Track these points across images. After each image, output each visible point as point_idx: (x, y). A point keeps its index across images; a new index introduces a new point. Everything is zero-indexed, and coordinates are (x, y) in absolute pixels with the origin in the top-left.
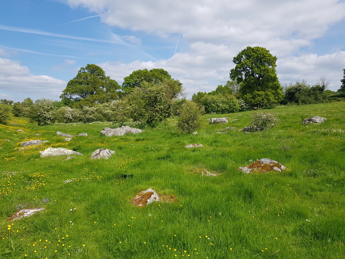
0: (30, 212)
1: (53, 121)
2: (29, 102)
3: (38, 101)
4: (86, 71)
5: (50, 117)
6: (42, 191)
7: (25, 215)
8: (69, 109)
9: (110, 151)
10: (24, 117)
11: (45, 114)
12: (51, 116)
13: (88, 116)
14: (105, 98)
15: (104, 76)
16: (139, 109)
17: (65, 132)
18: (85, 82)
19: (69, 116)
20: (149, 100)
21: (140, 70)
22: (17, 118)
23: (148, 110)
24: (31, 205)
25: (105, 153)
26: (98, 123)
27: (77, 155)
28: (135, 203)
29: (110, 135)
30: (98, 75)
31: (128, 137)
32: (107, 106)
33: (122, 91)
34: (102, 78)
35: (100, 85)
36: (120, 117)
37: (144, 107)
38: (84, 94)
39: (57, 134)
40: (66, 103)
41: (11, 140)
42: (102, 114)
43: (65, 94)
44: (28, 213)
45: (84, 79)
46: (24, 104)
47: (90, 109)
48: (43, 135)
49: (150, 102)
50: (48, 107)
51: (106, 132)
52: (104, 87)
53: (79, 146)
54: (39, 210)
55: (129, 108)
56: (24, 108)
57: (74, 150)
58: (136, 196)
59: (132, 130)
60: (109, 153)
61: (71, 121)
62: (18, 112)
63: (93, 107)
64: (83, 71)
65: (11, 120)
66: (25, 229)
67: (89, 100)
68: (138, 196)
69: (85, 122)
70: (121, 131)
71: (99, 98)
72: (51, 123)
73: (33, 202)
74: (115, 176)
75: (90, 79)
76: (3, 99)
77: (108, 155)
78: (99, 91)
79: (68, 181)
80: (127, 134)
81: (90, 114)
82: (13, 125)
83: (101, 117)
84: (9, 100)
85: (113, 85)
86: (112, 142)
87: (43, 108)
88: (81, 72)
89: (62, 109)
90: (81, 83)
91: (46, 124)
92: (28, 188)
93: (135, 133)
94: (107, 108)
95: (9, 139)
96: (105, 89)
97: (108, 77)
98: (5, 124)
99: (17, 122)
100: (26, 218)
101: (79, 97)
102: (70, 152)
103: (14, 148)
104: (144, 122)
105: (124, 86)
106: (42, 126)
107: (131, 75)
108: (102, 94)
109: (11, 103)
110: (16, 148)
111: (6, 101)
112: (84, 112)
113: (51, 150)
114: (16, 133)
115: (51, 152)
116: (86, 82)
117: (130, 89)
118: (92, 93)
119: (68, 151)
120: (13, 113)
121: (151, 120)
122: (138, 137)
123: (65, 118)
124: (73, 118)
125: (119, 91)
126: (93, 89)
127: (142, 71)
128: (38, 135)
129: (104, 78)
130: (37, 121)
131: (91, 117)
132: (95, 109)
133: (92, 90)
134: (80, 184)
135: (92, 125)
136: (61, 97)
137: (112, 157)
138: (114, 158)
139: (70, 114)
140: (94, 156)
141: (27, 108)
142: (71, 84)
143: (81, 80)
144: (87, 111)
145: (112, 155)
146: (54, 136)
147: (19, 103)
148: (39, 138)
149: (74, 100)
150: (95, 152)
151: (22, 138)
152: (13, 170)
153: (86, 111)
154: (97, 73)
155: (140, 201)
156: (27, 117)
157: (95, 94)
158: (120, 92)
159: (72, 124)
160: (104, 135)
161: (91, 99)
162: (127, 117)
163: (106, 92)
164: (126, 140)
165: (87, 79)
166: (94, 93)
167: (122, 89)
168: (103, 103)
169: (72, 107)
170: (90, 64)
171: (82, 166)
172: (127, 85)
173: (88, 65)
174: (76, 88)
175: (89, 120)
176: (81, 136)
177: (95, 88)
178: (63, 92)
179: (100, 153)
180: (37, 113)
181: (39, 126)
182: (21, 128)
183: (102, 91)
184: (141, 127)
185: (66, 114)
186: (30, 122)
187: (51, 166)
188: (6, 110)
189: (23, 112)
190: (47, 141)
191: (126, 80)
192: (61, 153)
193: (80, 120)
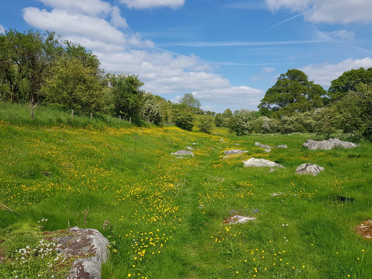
0: (243, 219)
1: (250, 131)
2: (228, 113)
3: (237, 111)
4: (286, 77)
5: (248, 128)
6: (250, 200)
7: (240, 221)
8: (267, 119)
9: (319, 167)
10: (224, 128)
11: (243, 124)
12: (249, 126)
13: (286, 126)
14: (307, 106)
15: (307, 81)
16: (353, 118)
17: (263, 143)
18: (284, 90)
19: (267, 127)
20: (368, 107)
21: (353, 70)
22: (219, 128)
23: (366, 119)
24: (242, 212)
25: (313, 169)
26: (298, 135)
27: (280, 168)
28: (359, 232)
29: (314, 148)
30: (300, 81)
31: (337, 152)
32: (309, 115)
33: (327, 97)
34: (304, 83)
35: (302, 92)
36: (326, 128)
37: (361, 116)
38: (283, 103)
39: (255, 144)
40: (263, 113)
41: (215, 148)
42: (303, 124)
43: (263, 104)
44: (242, 220)
45: (284, 86)
46: (224, 115)
47: (289, 118)
48: (242, 145)
49: (368, 109)
50: (247, 117)
51: (309, 145)
52: (305, 94)
53: (281, 159)
54: (251, 219)
55: (339, 116)
56: (225, 119)
57: (277, 162)
58: (360, 225)
59: (342, 144)
60: (317, 170)
61: (268, 131)
62: (219, 123)
63: (293, 117)
64: (283, 78)
65: (213, 130)
66: (241, 235)
67: (287, 109)
68: (364, 225)
69: (283, 133)
70: (328, 145)
71: (299, 106)
72: (249, 134)
73: (244, 210)
74: (330, 196)
75: (290, 86)
76: (207, 111)
77: (316, 172)
78: (300, 99)
79: (275, 194)
80: (335, 149)
81: (289, 125)
82: (215, 135)
83: (302, 127)
84: (212, 111)
85: (318, 90)
86: (317, 157)
87: (242, 118)
88: (281, 79)
89: (260, 120)
90: (280, 91)
91: (244, 134)
92: (238, 195)
93: (346, 148)
94: (309, 117)
95: (213, 147)
96: (307, 96)
97: (312, 82)
98: (209, 133)
99: (218, 132)
100: (241, 225)
101: (277, 106)
102: (272, 164)
103: (219, 156)
104: (360, 135)
105: (331, 90)
106: (240, 136)
107: (341, 78)
108: (303, 101)
109: (214, 114)
110: (220, 157)
111: (210, 112)
112: (282, 122)
113: (254, 161)
114: (218, 142)
115: (254, 163)
116: (286, 90)
117: (339, 94)
118: (292, 101)
119: (270, 163)
120: (215, 123)
121: (369, 132)
122: (351, 153)
123: (263, 129)
124: (270, 128)
125: (324, 97)
126: (293, 96)
127: (356, 71)
128: (237, 144)
129: (306, 84)
130: (236, 131)
131: (290, 127)
132: (295, 118)
133: (292, 98)
134: (288, 199)
135: (291, 137)
136: (258, 107)
137: (321, 174)
138: (323, 176)
139: (267, 124)
140: (299, 171)
141: (227, 119)
142: (270, 92)
143: (281, 87)
144: (286, 121)
145: (321, 171)
146: (253, 146)
147: (220, 113)
148: (239, 148)
149: (272, 109)
150: (301, 167)
151: (224, 147)
152: (221, 176)
153: (284, 121)
154: (299, 79)
155: (367, 231)
156: (226, 127)
157: (295, 102)
158: (325, 99)
159: (269, 134)
160: (307, 148)
161: (291, 108)
162: (335, 128)
163: (308, 99)
164: (335, 155)
165: (287, 86)
166: (294, 100)
167: (328, 95)
168: (304, 112)
169: (269, 117)
170: (291, 69)
171: (287, 181)
172: (335, 89)
173: (289, 71)
174: (275, 97)
175: (287, 131)
176: (281, 148)
177: (295, 96)
178: (261, 101)
179: (307, 168)
180: (236, 123)
181: (237, 136)
182: (222, 137)
183: (303, 98)
184: (354, 140)
185: (263, 124)
186: (230, 132)
187: (256, 177)
188: (210, 121)
189: (224, 123)
190: (247, 151)
191: (334, 84)
192: (263, 165)
193: (278, 131)
